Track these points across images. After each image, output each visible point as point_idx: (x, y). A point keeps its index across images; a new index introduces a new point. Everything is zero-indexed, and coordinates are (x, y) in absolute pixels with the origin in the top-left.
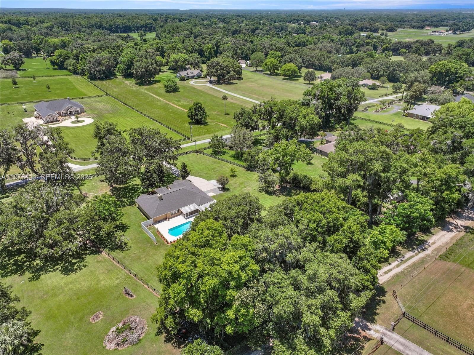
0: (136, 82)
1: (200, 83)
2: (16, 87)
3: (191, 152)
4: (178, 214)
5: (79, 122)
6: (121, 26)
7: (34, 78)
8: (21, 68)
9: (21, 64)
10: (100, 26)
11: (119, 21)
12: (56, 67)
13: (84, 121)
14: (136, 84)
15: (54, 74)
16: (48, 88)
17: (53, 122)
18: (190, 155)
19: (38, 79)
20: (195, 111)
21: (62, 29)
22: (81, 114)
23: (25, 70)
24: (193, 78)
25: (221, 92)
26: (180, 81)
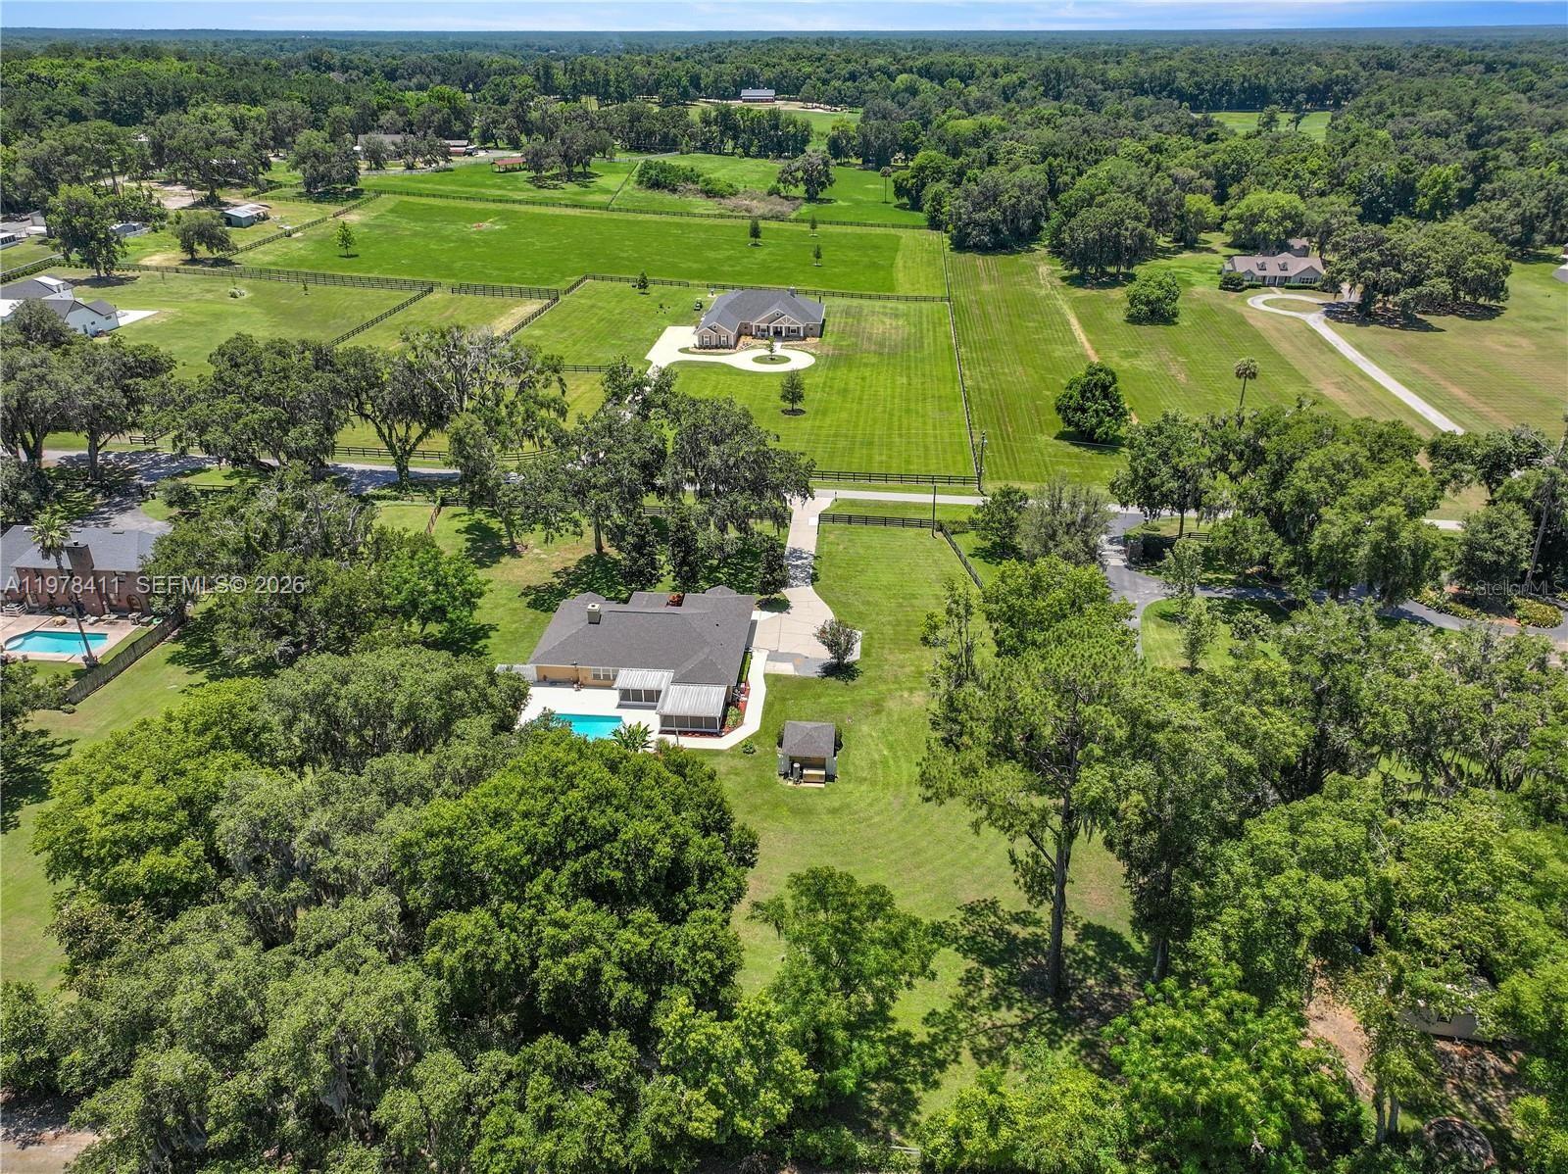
0: (1066, 273)
1: (1285, 308)
2: (756, 245)
3: (921, 524)
4: (596, 682)
5: (773, 360)
6: (1236, 87)
7: (813, 227)
8: (821, 195)
9: (823, 185)
10: (1164, 87)
11: (1238, 72)
12: (905, 200)
13: (787, 360)
14: (1064, 279)
15: (879, 222)
16: (818, 256)
17: (717, 347)
18: (911, 532)
19: (821, 228)
20: (1083, 397)
21: (1045, 94)
22: (804, 338)
23: (829, 201)
24: (1280, 285)
25: (1333, 350)
26: (1221, 288)
